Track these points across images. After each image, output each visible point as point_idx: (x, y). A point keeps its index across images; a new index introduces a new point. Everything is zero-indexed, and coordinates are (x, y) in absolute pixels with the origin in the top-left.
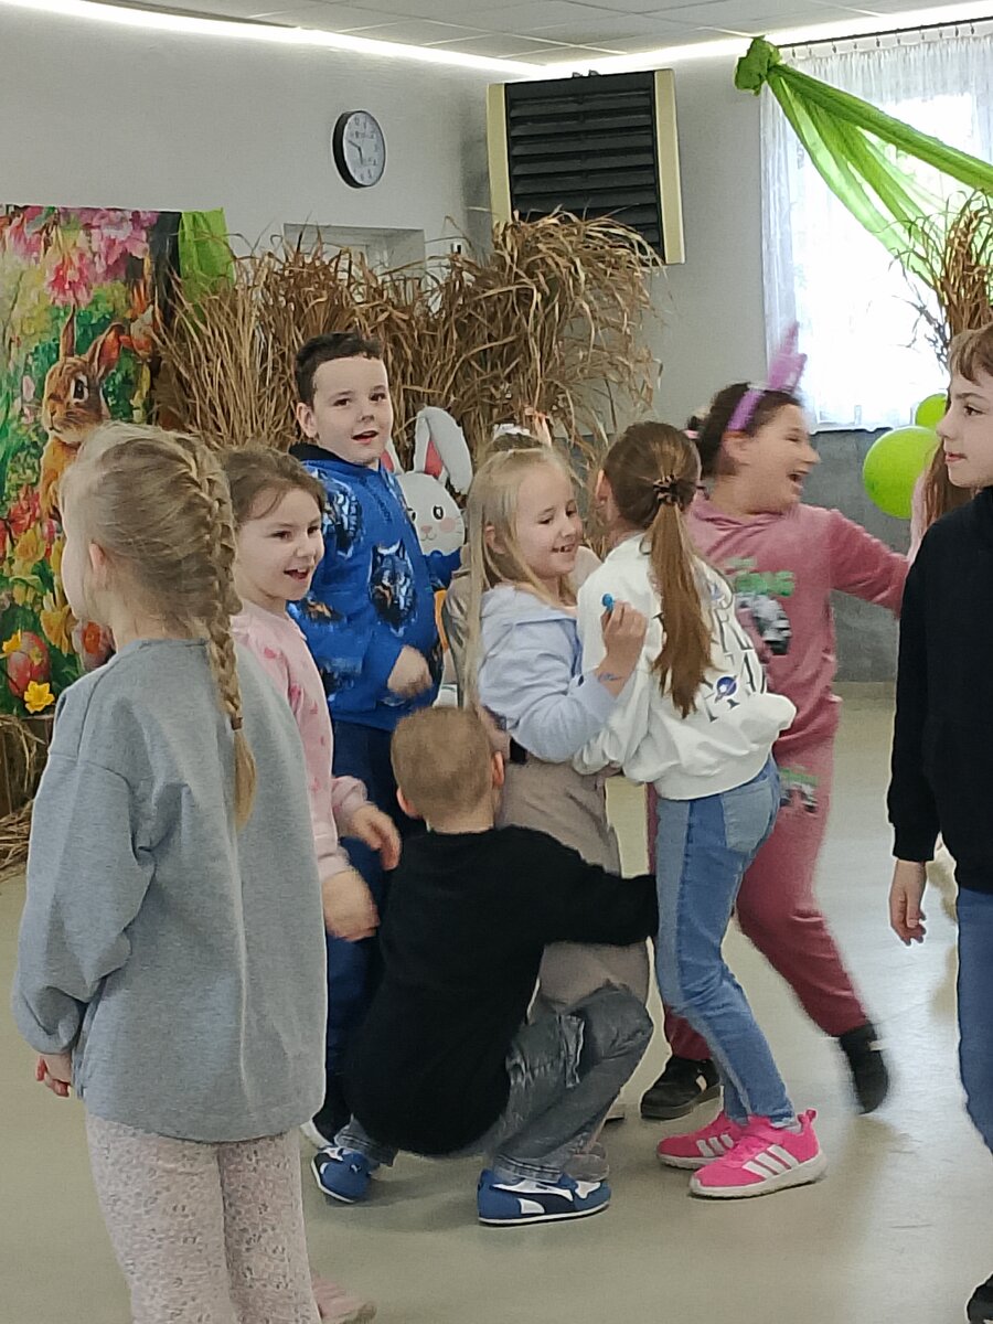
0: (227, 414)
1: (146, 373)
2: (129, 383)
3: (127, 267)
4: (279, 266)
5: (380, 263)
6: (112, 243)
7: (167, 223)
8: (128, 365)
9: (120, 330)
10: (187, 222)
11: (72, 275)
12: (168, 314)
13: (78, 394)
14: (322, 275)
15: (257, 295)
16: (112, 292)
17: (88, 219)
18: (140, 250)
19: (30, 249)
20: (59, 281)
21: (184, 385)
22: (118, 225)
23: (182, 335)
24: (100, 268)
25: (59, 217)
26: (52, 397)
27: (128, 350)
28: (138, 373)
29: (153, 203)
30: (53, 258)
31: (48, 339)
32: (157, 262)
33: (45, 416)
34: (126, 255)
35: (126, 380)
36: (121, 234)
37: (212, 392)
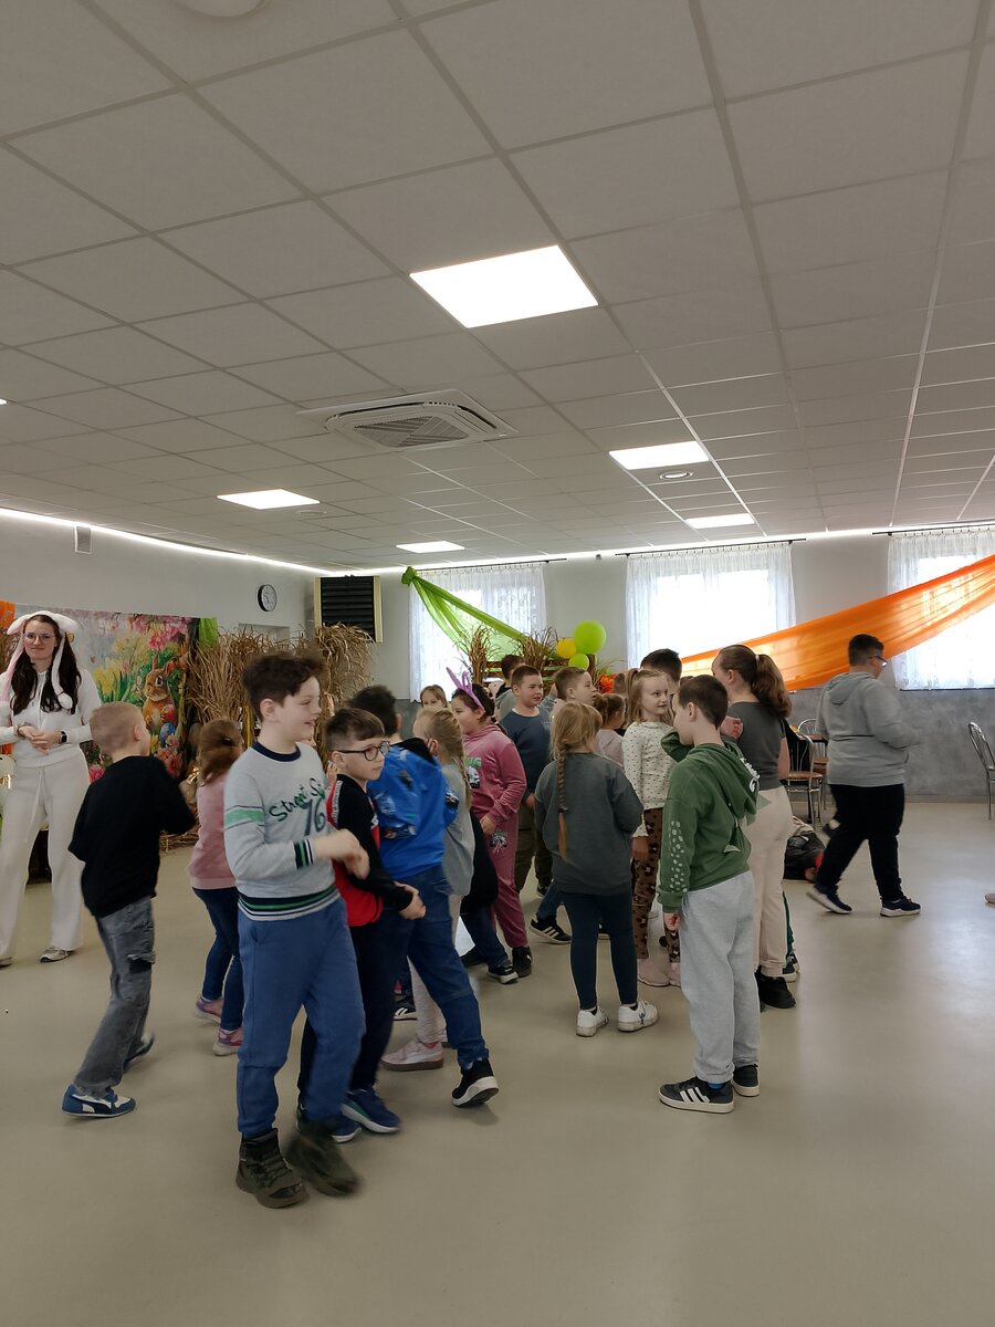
0: (214, 691)
1: (185, 675)
2: (178, 679)
3: (179, 637)
4: (236, 639)
5: (273, 638)
6: (173, 628)
7: (195, 622)
8: (178, 673)
9: (175, 660)
10: (202, 622)
11: (158, 640)
12: (194, 655)
13: (159, 683)
14: (253, 643)
15: (228, 649)
16: (173, 646)
17: (165, 620)
18: (184, 631)
19: (142, 630)
20: (153, 642)
21: (198, 680)
22: (176, 622)
23: (199, 662)
24: (168, 638)
25: (154, 619)
26: (149, 684)
27: (178, 667)
28: (182, 676)
29: (190, 614)
30: (151, 633)
31: (148, 663)
32: (191, 636)
33: (146, 691)
34: (179, 633)
35: (177, 678)
36: (177, 626)
37: (209, 683)
